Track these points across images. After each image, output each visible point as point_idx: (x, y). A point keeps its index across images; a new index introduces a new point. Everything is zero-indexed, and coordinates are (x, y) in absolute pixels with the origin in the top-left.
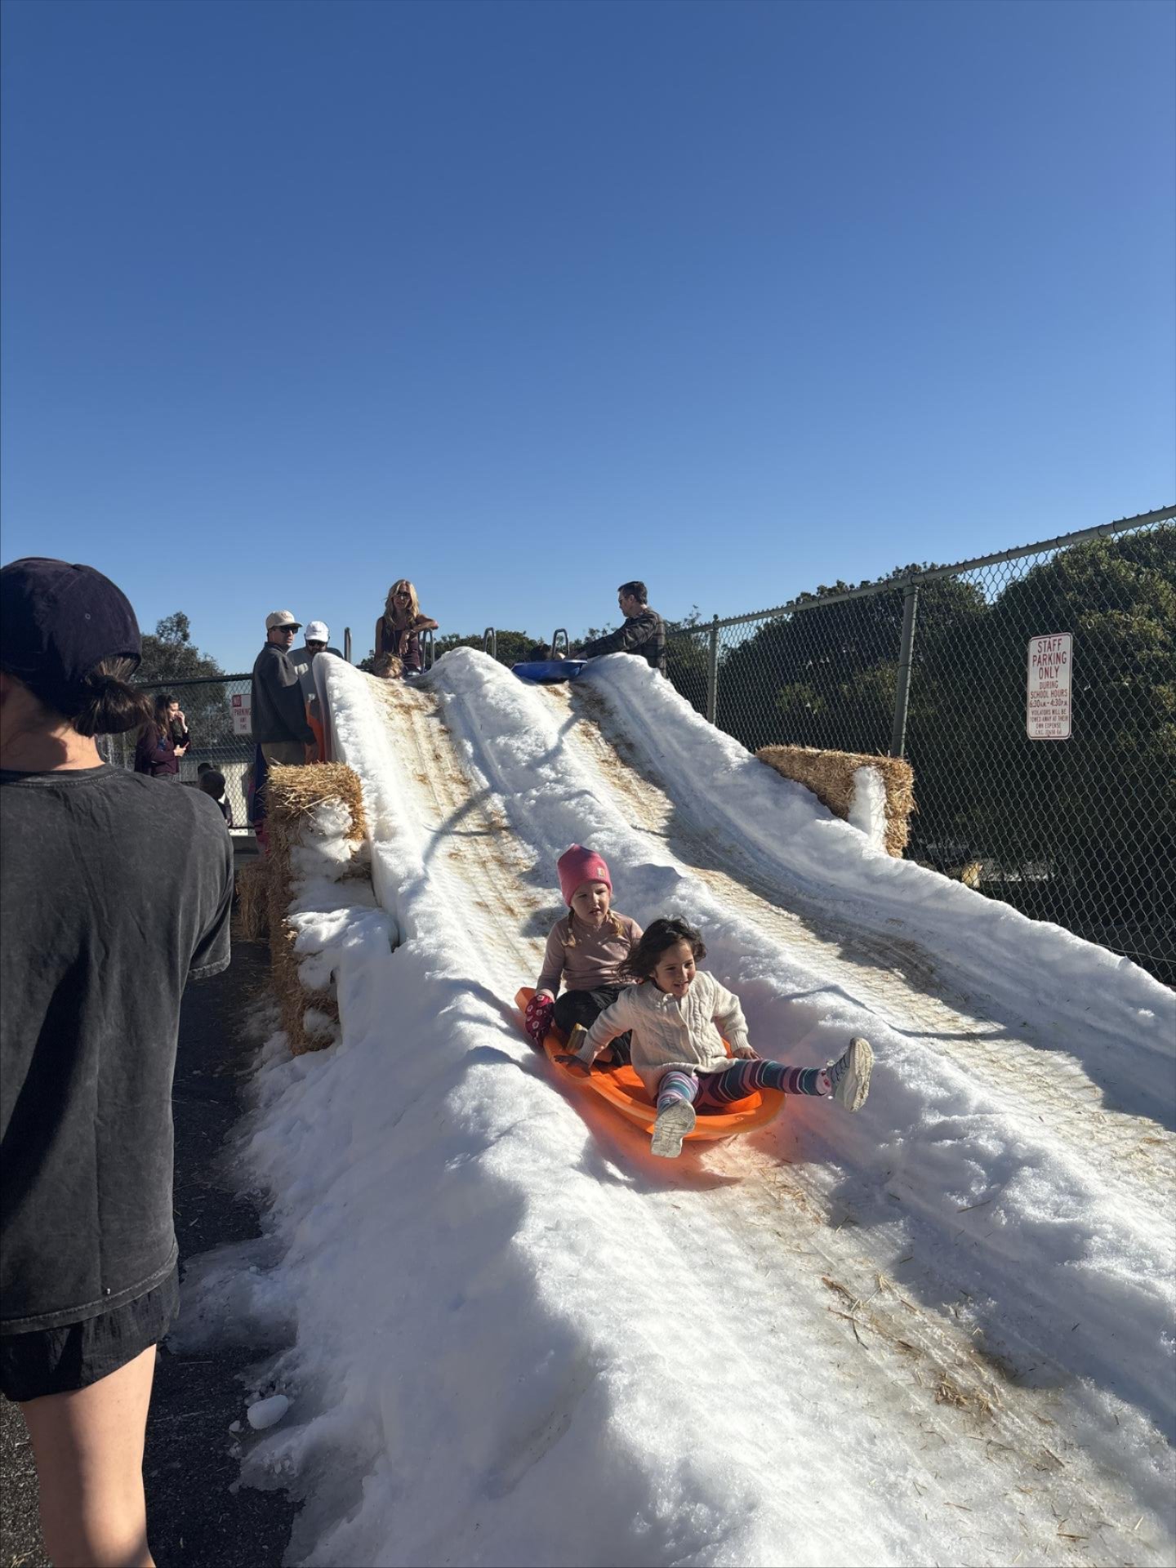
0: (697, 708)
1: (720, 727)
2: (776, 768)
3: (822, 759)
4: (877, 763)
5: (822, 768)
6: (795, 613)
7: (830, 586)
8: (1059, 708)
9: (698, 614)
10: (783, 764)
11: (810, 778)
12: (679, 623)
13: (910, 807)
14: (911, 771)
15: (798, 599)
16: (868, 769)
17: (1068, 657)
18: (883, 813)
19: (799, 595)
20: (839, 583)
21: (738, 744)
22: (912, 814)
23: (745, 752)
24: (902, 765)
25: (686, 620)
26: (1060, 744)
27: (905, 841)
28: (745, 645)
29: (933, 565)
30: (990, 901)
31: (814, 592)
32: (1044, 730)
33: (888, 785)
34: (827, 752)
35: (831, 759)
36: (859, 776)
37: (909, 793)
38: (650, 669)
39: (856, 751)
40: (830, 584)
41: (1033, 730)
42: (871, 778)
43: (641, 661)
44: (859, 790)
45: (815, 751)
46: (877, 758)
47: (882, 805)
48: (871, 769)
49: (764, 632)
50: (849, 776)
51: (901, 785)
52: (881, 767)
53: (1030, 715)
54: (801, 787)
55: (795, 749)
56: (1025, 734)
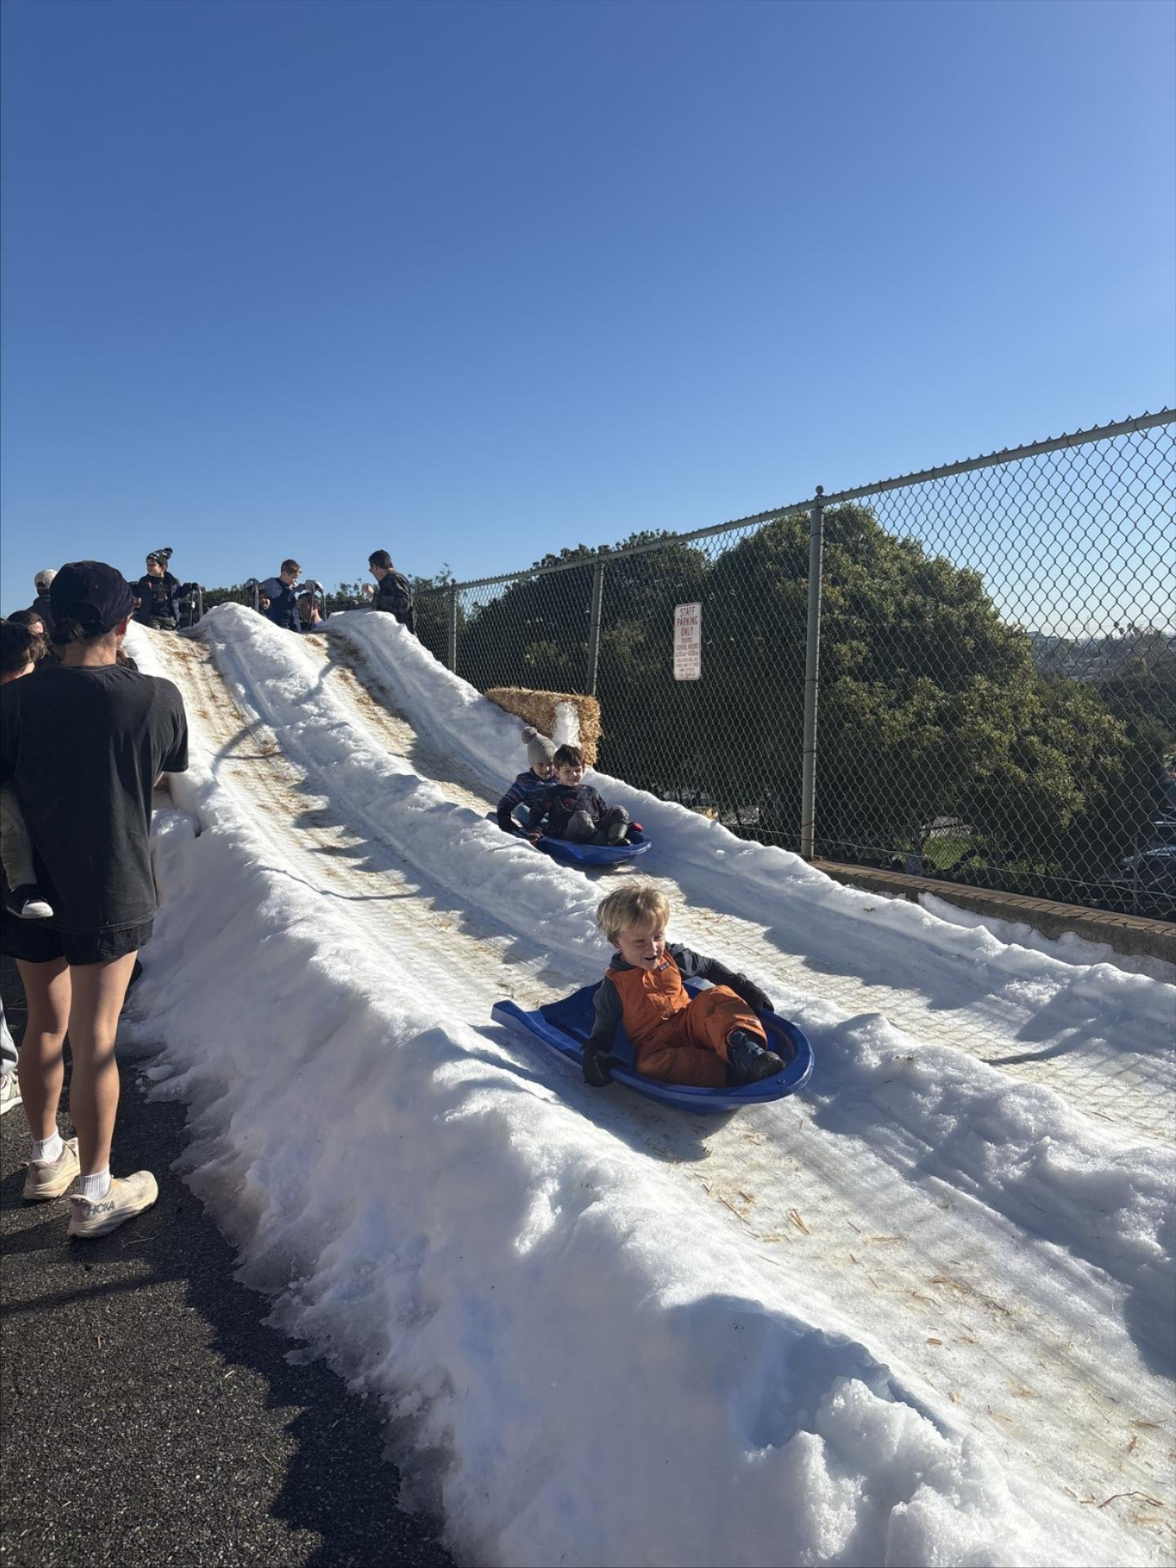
0: (437, 658)
1: (458, 674)
2: (500, 706)
3: (534, 697)
4: (573, 700)
5: (534, 704)
6: (541, 576)
7: (572, 549)
8: (693, 657)
9: (449, 572)
10: (505, 702)
11: (524, 712)
12: (431, 581)
13: (598, 733)
14: (599, 706)
15: (543, 561)
16: (566, 704)
17: (699, 620)
18: (577, 737)
19: (544, 557)
20: (581, 546)
21: (470, 686)
22: (600, 738)
23: (476, 693)
24: (592, 701)
25: (437, 577)
26: (695, 682)
27: (595, 759)
28: (494, 603)
29: (665, 533)
30: (637, 791)
31: (558, 555)
32: (684, 673)
33: (581, 716)
34: (538, 692)
35: (539, 697)
36: (559, 709)
37: (597, 722)
38: (397, 624)
39: (558, 690)
40: (573, 548)
41: (679, 673)
42: (568, 710)
43: (390, 617)
44: (559, 720)
45: (529, 691)
46: (573, 696)
47: (576, 731)
48: (568, 704)
49: (513, 592)
50: (553, 709)
51: (591, 717)
52: (576, 702)
53: (676, 663)
54: (518, 719)
55: (514, 690)
56: (673, 676)
